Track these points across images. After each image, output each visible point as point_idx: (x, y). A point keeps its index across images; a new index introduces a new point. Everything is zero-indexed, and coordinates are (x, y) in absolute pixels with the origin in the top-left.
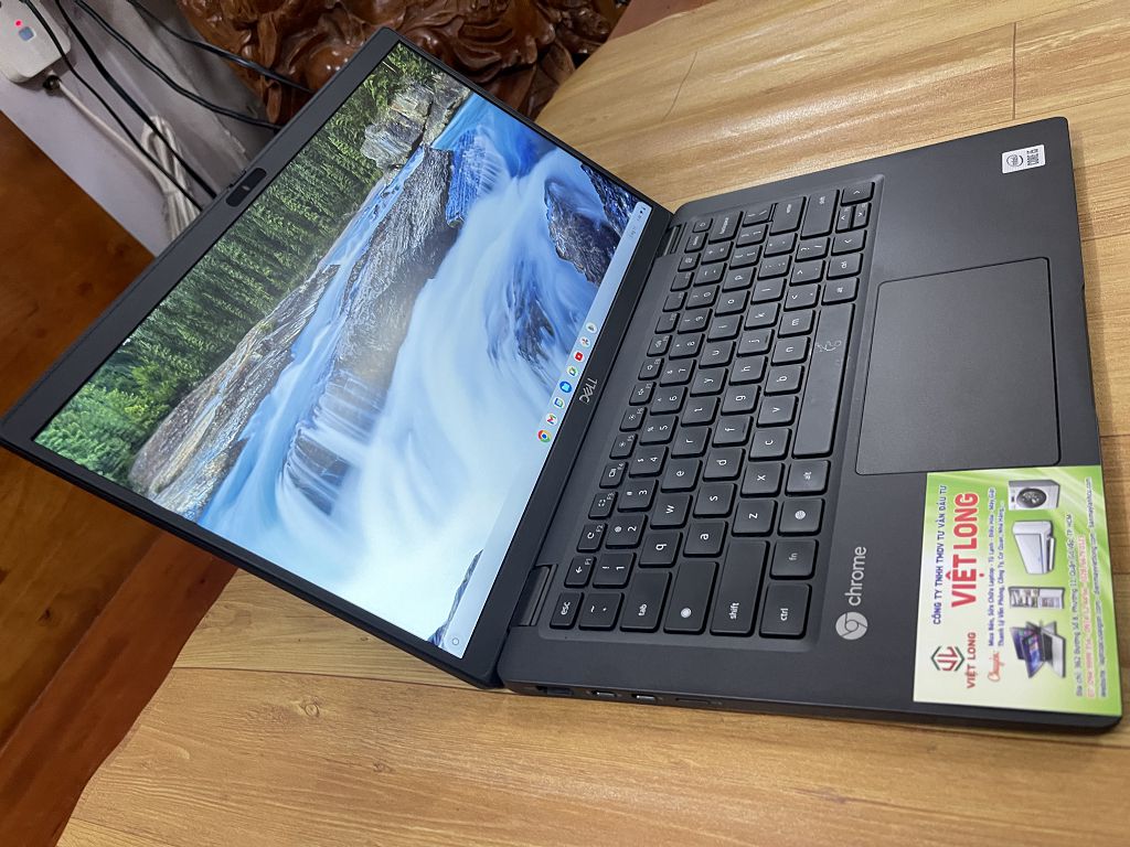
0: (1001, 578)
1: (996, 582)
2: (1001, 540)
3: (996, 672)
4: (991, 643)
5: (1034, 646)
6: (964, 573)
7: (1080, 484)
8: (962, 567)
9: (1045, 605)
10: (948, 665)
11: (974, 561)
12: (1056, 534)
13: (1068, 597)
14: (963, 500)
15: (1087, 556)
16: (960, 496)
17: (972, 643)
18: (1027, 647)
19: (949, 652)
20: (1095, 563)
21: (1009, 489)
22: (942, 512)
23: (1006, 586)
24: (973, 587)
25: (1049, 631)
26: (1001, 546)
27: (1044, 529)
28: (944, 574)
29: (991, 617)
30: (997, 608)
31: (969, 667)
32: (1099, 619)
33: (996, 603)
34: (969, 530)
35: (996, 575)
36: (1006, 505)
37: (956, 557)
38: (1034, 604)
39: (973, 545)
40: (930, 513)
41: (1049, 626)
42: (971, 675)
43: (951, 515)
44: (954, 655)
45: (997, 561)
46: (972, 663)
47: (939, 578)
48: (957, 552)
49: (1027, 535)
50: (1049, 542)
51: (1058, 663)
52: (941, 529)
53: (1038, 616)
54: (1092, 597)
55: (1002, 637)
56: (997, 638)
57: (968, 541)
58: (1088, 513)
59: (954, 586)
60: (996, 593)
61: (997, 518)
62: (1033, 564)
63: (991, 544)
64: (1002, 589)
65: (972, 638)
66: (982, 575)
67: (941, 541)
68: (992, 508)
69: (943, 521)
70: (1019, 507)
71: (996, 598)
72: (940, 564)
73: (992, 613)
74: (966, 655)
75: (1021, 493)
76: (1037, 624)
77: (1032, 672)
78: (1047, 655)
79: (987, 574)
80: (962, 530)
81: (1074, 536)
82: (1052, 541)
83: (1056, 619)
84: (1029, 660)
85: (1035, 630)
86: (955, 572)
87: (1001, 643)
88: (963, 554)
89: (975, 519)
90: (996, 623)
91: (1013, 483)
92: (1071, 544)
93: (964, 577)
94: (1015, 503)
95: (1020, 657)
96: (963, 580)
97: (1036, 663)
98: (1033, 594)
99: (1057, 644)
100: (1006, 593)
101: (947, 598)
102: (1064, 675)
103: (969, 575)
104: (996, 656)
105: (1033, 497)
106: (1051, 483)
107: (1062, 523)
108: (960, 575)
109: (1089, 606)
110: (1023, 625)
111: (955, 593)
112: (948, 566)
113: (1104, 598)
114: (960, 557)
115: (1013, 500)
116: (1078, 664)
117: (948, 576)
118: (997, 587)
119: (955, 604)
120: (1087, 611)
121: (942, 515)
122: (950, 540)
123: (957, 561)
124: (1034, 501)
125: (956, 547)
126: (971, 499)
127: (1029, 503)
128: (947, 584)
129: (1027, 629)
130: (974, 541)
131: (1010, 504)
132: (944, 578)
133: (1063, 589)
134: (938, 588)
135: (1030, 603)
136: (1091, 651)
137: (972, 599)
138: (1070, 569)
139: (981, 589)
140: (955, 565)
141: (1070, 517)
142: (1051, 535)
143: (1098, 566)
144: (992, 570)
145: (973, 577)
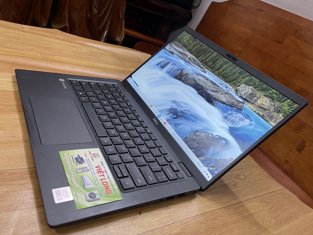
0: (92, 173)
1: (93, 172)
2: (95, 182)
3: (85, 154)
4: (88, 159)
5: (80, 160)
6: (100, 173)
7: (81, 202)
8: (102, 174)
9: (80, 169)
10: (95, 154)
11: (100, 176)
13: (75, 171)
14: (110, 192)
15: (74, 181)
16: (111, 193)
17: (92, 159)
20: (72, 180)
21: (99, 197)
24: (97, 170)
25: (77, 163)
26: (95, 180)
27: (86, 187)
28: (105, 172)
29: (91, 164)
32: (68, 167)
33: (91, 167)
34: (104, 183)
37: (104, 176)
38: (82, 168)
39: (101, 180)
40: (116, 187)
41: (78, 164)
42: (90, 153)
43: (110, 187)
44: (95, 156)
45: (94, 177)
47: (105, 171)
49: (90, 185)
50: (84, 183)
51: (74, 158)
52: (111, 183)
53: (81, 166)
54: (70, 172)
55: (87, 161)
56: (88, 160)
57: (103, 181)
58: (77, 194)
59: (101, 170)
60: (91, 169)
61: (99, 188)
62: (86, 177)
63: (97, 181)
64: (91, 170)
65: (93, 160)
66: (96, 173)
67: (110, 180)
68: (101, 191)
69: (112, 185)
70: (94, 192)
71: (91, 168)
72: (107, 174)
73: (91, 165)
74: (92, 156)
75: (95, 197)
76: (80, 164)
77: (79, 155)
78: (76, 159)
79: (95, 173)
80: (106, 183)
81: (78, 186)
82: (83, 184)
83: (77, 166)
84: (80, 157)
85: (80, 163)
86: (103, 173)
87: (87, 160)
88: (103, 177)
89: (104, 187)
90: (89, 163)
91: (99, 199)
92: (79, 184)
93: (100, 172)
94: (96, 193)
95: (82, 158)
96: (100, 171)
97: (78, 157)
98: (84, 170)
99: (75, 161)
100: (89, 170)
101: (101, 166)
102: (72, 156)
103: (99, 173)
104: (87, 157)
105: (92, 196)
106: (89, 201)
107: (82, 189)
108: (101, 172)
109: (71, 170)
110: (83, 164)
111: (100, 168)
112: (105, 174)
113: (68, 173)
114: (103, 176)
115: (97, 194)
116: (70, 158)
118: (92, 171)
119: (99, 166)
121: (113, 187)
122: (107, 180)
123: (103, 175)
124: (92, 194)
125: (105, 179)
126: (108, 192)
127: (93, 193)
128: (103, 170)
130: (102, 181)
131: (97, 192)
132: (104, 171)
133: (77, 173)
134: (105, 169)
136: (68, 161)
137: (96, 167)
138: (77, 177)
139: (95, 170)
141: (81, 191)
142: (84, 185)
143: (71, 180)
144: (95, 174)
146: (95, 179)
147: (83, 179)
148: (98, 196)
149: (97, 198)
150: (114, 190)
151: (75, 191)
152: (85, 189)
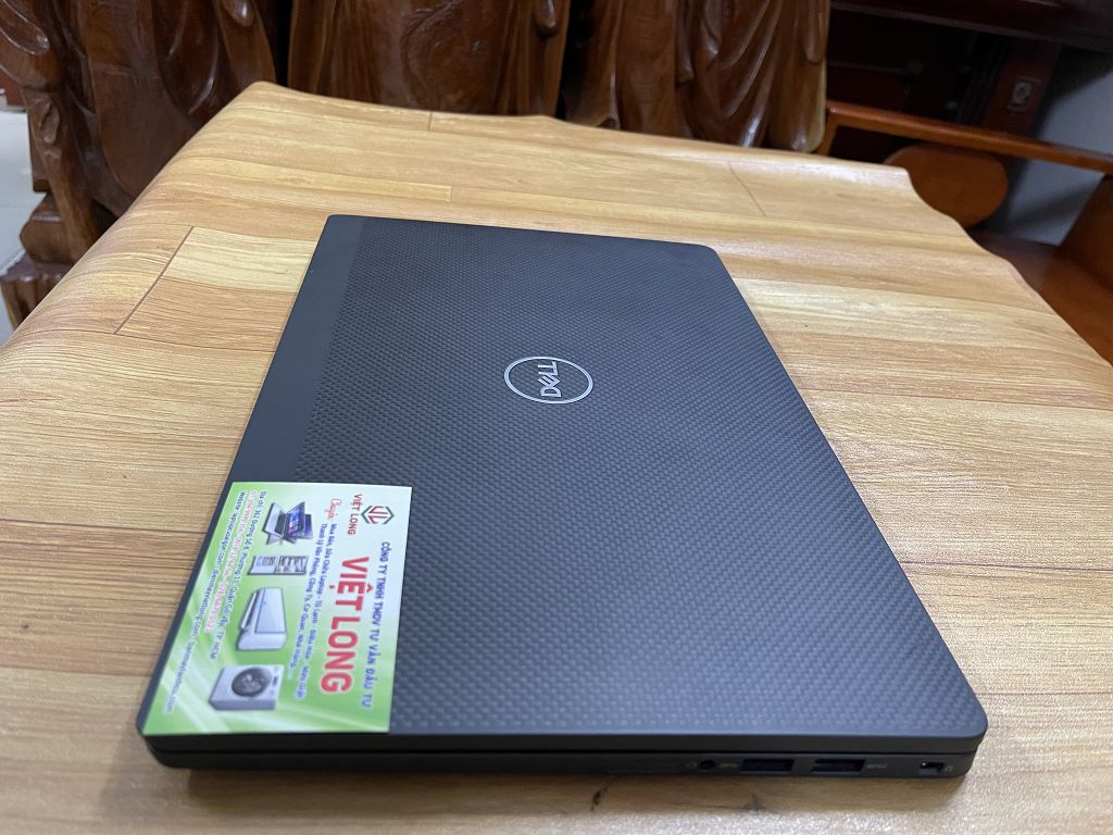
0: (311, 584)
1: (318, 580)
2: (302, 626)
3: (333, 506)
4: (333, 526)
5: (293, 525)
6: (351, 590)
7: (183, 705)
8: (353, 596)
9: (273, 559)
10: (377, 510)
11: (338, 603)
12: (237, 632)
13: (247, 565)
14: (341, 682)
15: (211, 609)
16: (346, 686)
17: (353, 526)
18: (300, 523)
19: (375, 519)
20: (206, 601)
21: (276, 697)
22: (371, 666)
23: (307, 577)
24: (343, 576)
25: (276, 536)
26: (303, 618)
27: (249, 640)
28: (375, 589)
29: (331, 547)
30: (322, 556)
31: (358, 509)
32: (224, 548)
33: (322, 560)
34: (339, 640)
35: (316, 587)
36: (286, 672)
37: (359, 608)
38: (283, 560)
39: (336, 621)
40: (386, 666)
41: (275, 541)
42: (357, 503)
43: (359, 661)
44: (371, 518)
45: (312, 602)
46: (355, 512)
47: (380, 586)
48: (357, 614)
49: (271, 634)
50: (248, 622)
52: (373, 643)
53: (282, 549)
54: (222, 568)
55: (322, 531)
56: (327, 531)
57: (342, 626)
58: (189, 662)
59: (363, 576)
60: (319, 569)
61: (302, 655)
62: (273, 599)
63: (315, 621)
64: (313, 572)
65: (352, 529)
66: (332, 587)
67: (375, 627)
68: (305, 669)
69: (371, 654)
70: (269, 668)
71: (321, 564)
72: (379, 601)
73: (328, 550)
74: (360, 518)
75: (261, 691)
76: (285, 542)
77: (301, 506)
78: (283, 518)
79: (326, 588)
80: (348, 640)
81: (217, 631)
82: (243, 626)
83: (265, 547)
84: (301, 514)
85: (289, 537)
86: (361, 591)
87: (325, 526)
88: (350, 611)
89: (330, 654)
90: (325, 542)
91: (269, 706)
92: (224, 620)
93: (353, 585)
94: (274, 675)
95: (309, 517)
96: (351, 583)
97: (295, 512)
98: (282, 568)
99: (271, 528)
100: (309, 569)
101: (373, 567)
102: (272, 505)
103: (346, 588)
104: (331, 516)
105: (249, 686)
106: (217, 706)
107: (225, 647)
108: (357, 588)
109: (229, 559)
110: (299, 541)
111: (364, 570)
112: (370, 599)
113: (211, 565)
114: (353, 607)
115: (276, 680)
116: (258, 512)
117: (370, 588)
118: (317, 576)
119: (366, 559)
120: (233, 554)
121: (371, 661)
122: (363, 629)
123: (358, 604)
124: (249, 677)
125: (356, 620)
126: (330, 682)
127: (257, 674)
128: (372, 579)
129: (296, 538)
130: (334, 626)
131: (279, 673)
132: (374, 585)
133: (249, 574)
134: (382, 576)
135: (287, 560)
136: (242, 523)
137: (346, 564)
138: (234, 594)
139: (335, 575)
140: (360, 599)
141: (213, 656)
142: (242, 632)
143: (203, 597)
144: (320, 592)
145: (342, 585)
146: (310, 613)
147: (259, 601)
148: (272, 693)
149: (263, 697)
150: (368, 679)
151: (189, 649)
152: (237, 647)
